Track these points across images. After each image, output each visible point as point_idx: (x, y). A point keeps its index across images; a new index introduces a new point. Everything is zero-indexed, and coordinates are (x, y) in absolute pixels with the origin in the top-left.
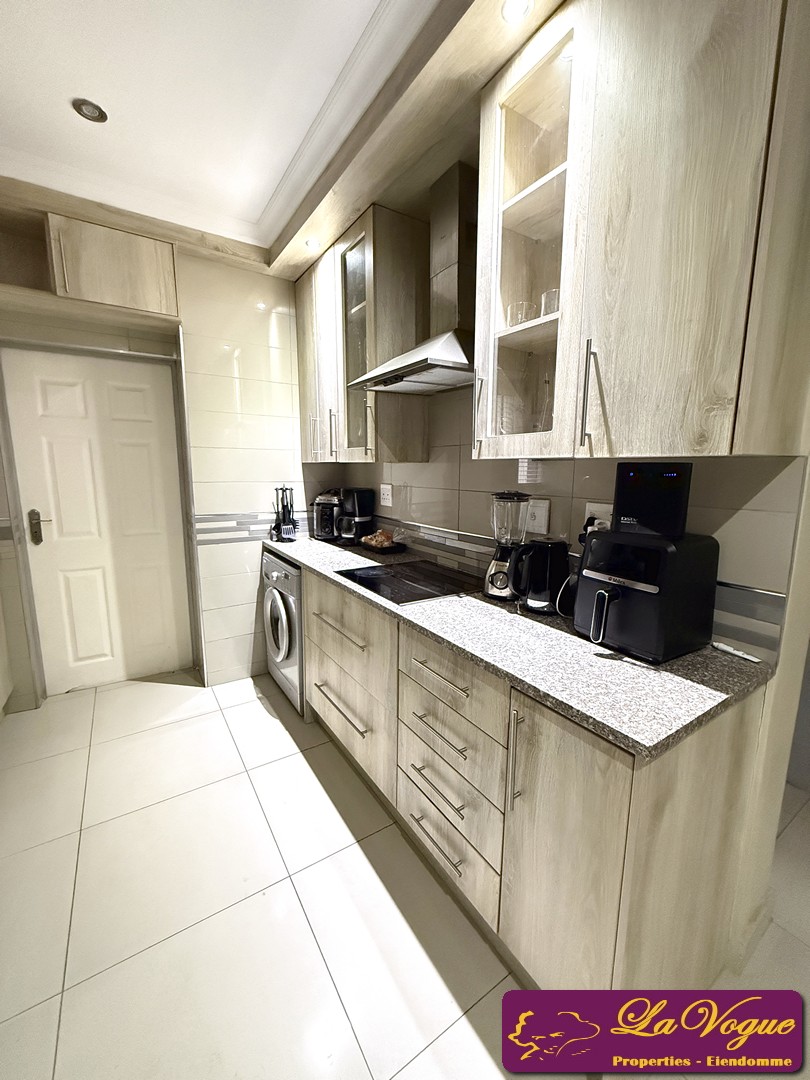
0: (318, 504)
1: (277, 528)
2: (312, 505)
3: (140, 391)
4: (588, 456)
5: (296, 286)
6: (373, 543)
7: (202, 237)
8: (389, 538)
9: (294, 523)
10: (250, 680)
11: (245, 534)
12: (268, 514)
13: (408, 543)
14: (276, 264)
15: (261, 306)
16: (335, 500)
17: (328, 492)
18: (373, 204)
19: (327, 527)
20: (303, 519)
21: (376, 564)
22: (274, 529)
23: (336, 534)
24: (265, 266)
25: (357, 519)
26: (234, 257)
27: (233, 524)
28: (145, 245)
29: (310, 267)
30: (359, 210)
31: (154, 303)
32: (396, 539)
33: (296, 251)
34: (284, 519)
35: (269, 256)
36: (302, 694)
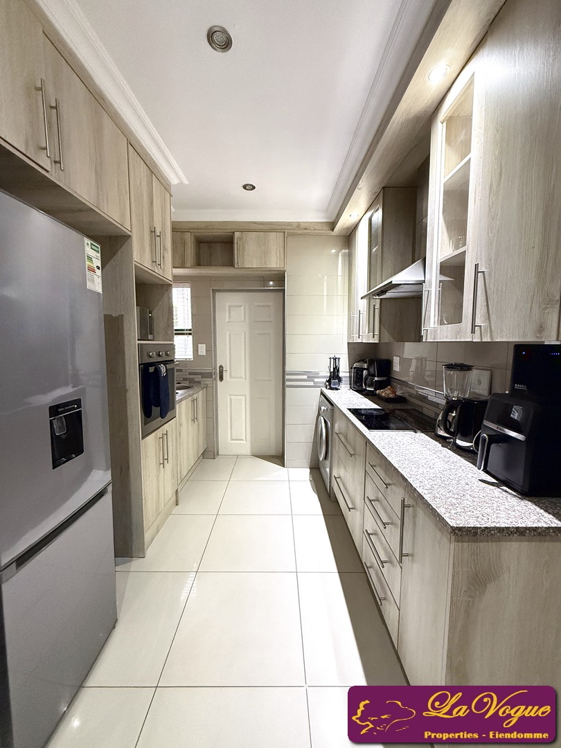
0: (355, 368)
1: (329, 381)
2: (351, 368)
3: (269, 306)
4: (480, 340)
5: (348, 238)
6: (383, 394)
7: (298, 225)
8: (394, 392)
9: (340, 380)
10: (309, 470)
11: (312, 384)
12: (326, 373)
13: (406, 395)
14: (336, 229)
15: (333, 251)
16: (365, 366)
17: (363, 360)
18: (383, 188)
19: (358, 384)
20: (346, 377)
21: (378, 407)
22: (327, 381)
23: (364, 387)
24: (331, 232)
25: (376, 379)
26: (314, 231)
27: (306, 377)
28: (272, 235)
29: (356, 226)
30: (375, 193)
31: (274, 263)
32: (399, 393)
33: (346, 220)
34: (334, 377)
35: (332, 225)
36: (330, 482)
